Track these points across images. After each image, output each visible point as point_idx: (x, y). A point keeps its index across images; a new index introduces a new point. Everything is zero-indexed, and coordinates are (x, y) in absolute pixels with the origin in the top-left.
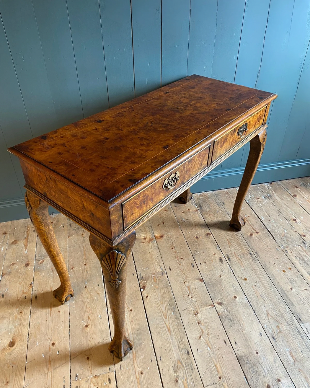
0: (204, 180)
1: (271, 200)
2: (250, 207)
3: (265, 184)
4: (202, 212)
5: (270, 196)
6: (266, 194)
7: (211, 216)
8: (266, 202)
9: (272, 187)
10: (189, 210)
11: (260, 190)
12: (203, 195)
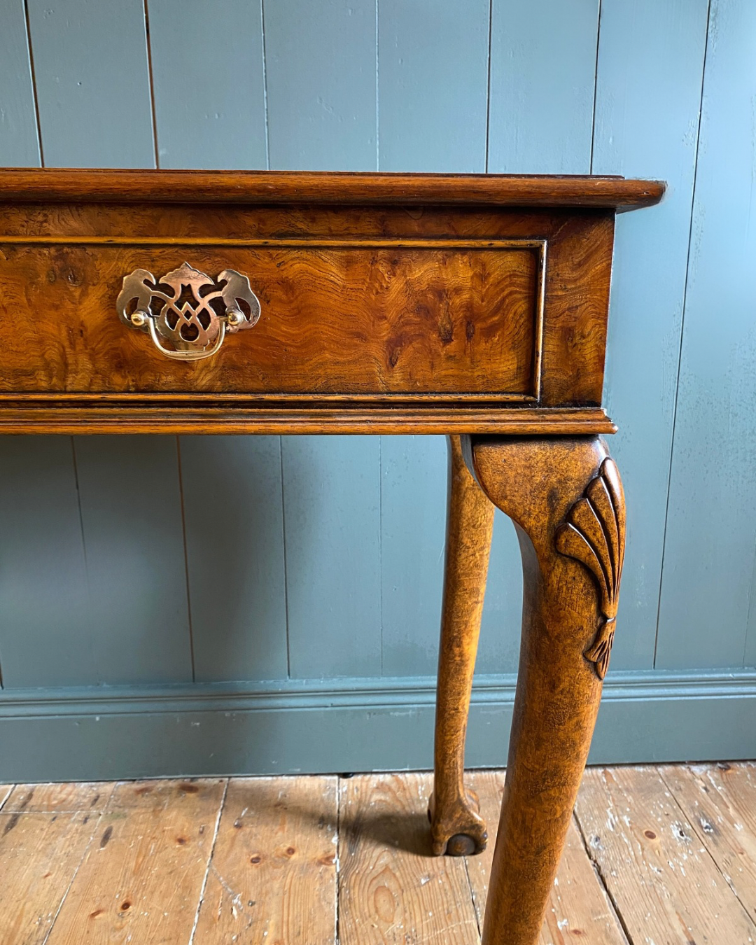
0: (395, 710)
1: (713, 849)
2: (597, 879)
3: (695, 768)
4: (346, 877)
5: (715, 830)
6: (691, 816)
7: (383, 899)
8: (685, 857)
9: (727, 784)
10: (291, 851)
11: (667, 794)
12: (394, 786)
